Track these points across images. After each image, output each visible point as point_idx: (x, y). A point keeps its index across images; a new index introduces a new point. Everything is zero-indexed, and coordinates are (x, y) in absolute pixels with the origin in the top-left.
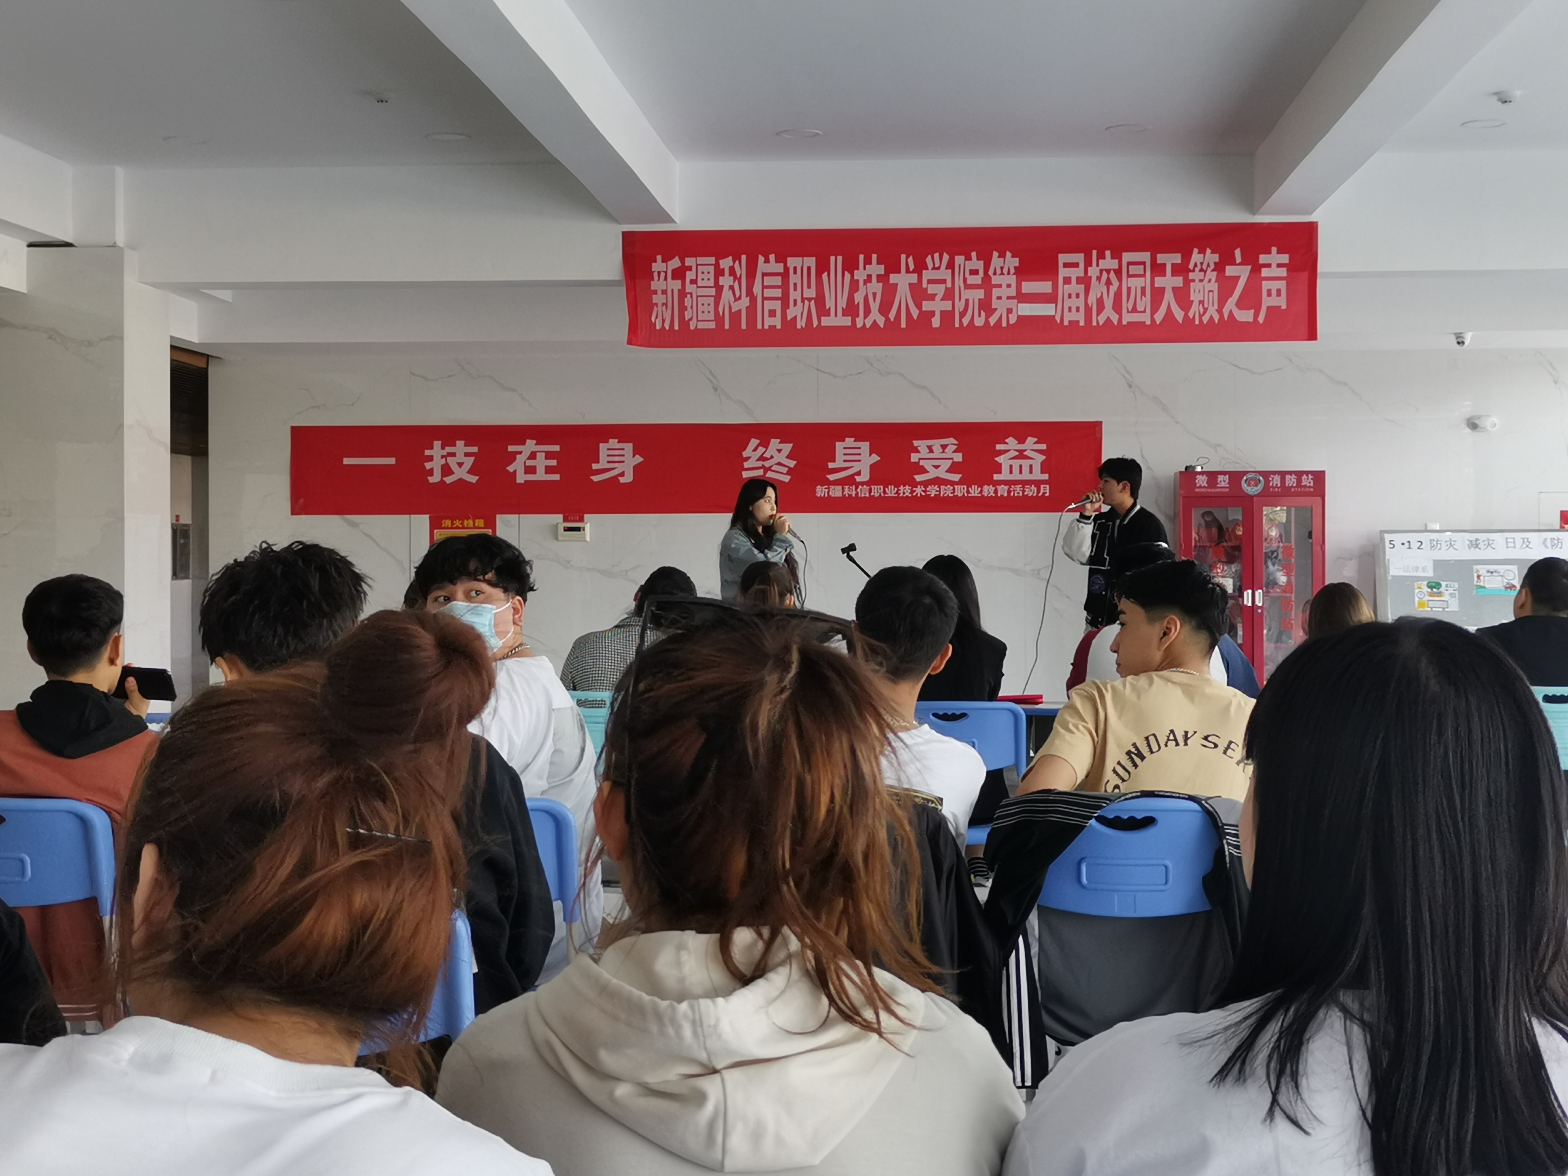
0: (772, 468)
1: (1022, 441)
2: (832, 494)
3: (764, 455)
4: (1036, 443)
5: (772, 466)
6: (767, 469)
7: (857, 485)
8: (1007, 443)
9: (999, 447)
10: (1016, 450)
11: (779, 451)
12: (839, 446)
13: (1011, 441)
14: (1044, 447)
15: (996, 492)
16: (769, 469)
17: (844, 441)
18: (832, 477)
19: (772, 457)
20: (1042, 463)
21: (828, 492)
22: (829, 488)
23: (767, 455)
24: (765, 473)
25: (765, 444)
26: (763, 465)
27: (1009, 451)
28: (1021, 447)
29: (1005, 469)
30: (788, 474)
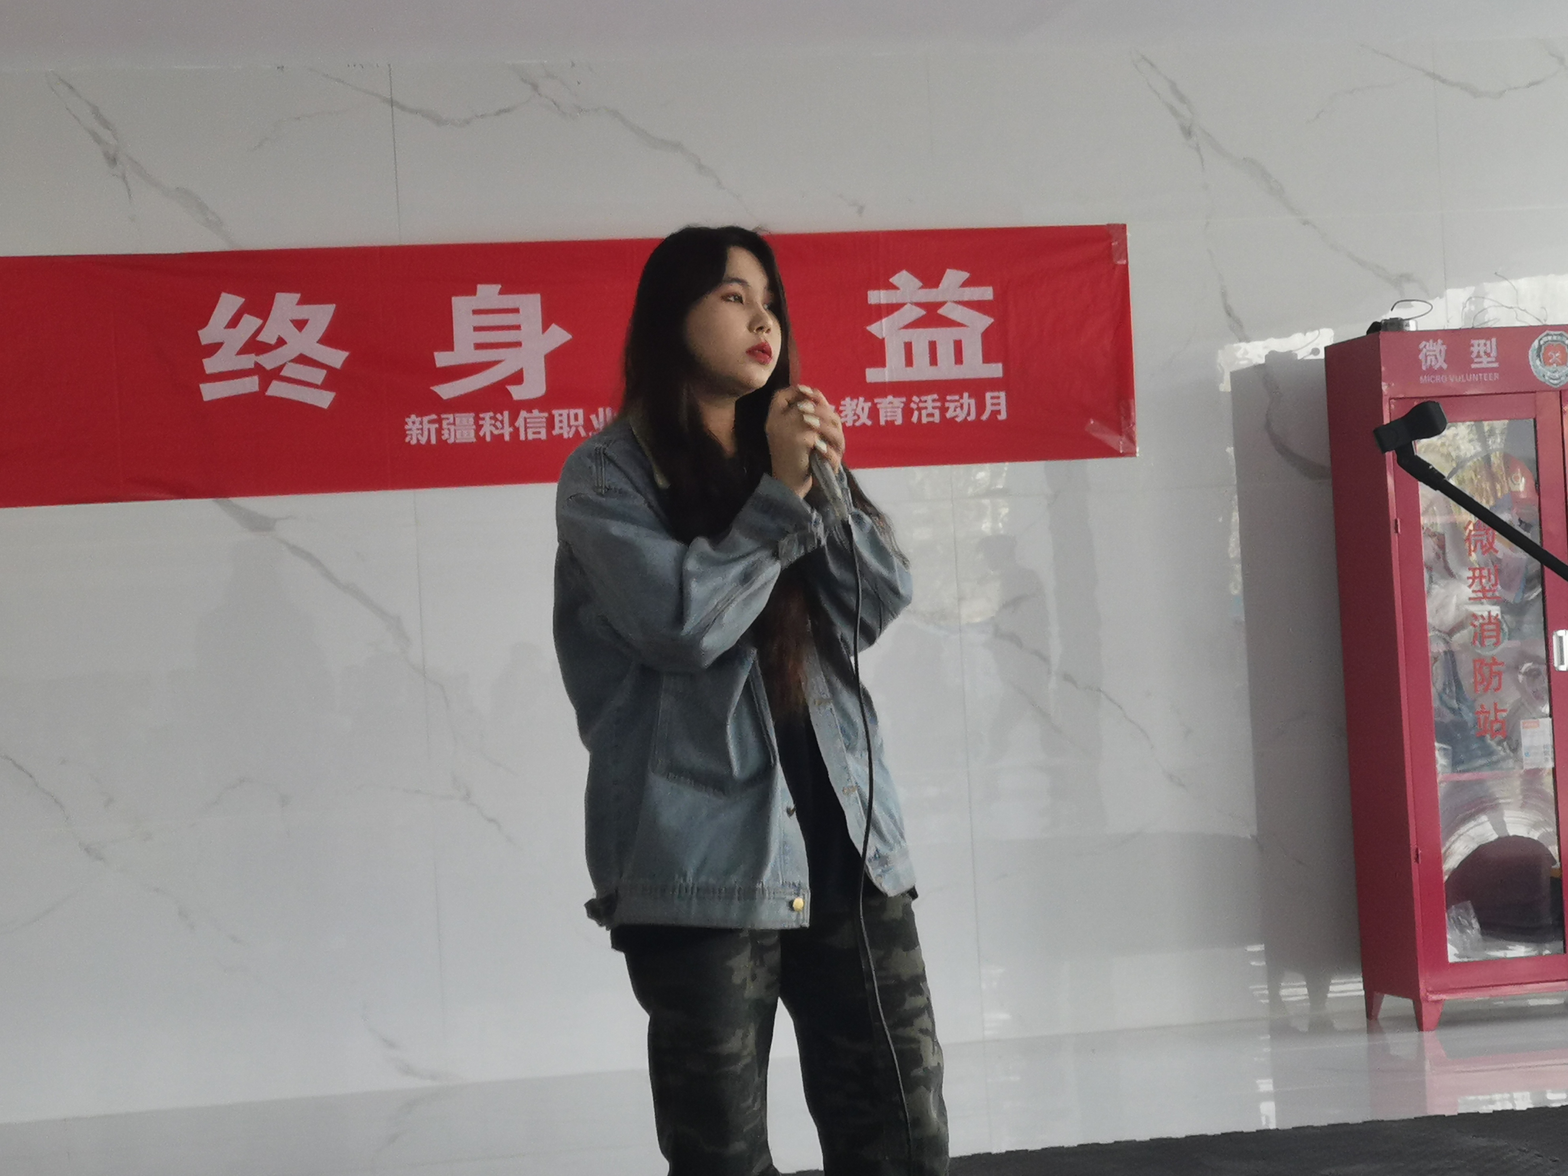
0: (284, 373)
1: (931, 280)
2: (449, 436)
3: (260, 338)
4: (966, 284)
5: (281, 367)
6: (268, 376)
7: (516, 408)
8: (894, 287)
9: (876, 297)
10: (919, 305)
11: (300, 324)
12: (461, 306)
13: (904, 279)
14: (986, 293)
15: (874, 413)
16: (276, 374)
17: (473, 292)
18: (447, 391)
19: (281, 342)
20: (986, 335)
21: (439, 432)
22: (439, 421)
23: (268, 336)
24: (265, 384)
25: (262, 308)
26: (257, 365)
27: (901, 305)
28: (930, 295)
29: (894, 354)
30: (326, 386)
